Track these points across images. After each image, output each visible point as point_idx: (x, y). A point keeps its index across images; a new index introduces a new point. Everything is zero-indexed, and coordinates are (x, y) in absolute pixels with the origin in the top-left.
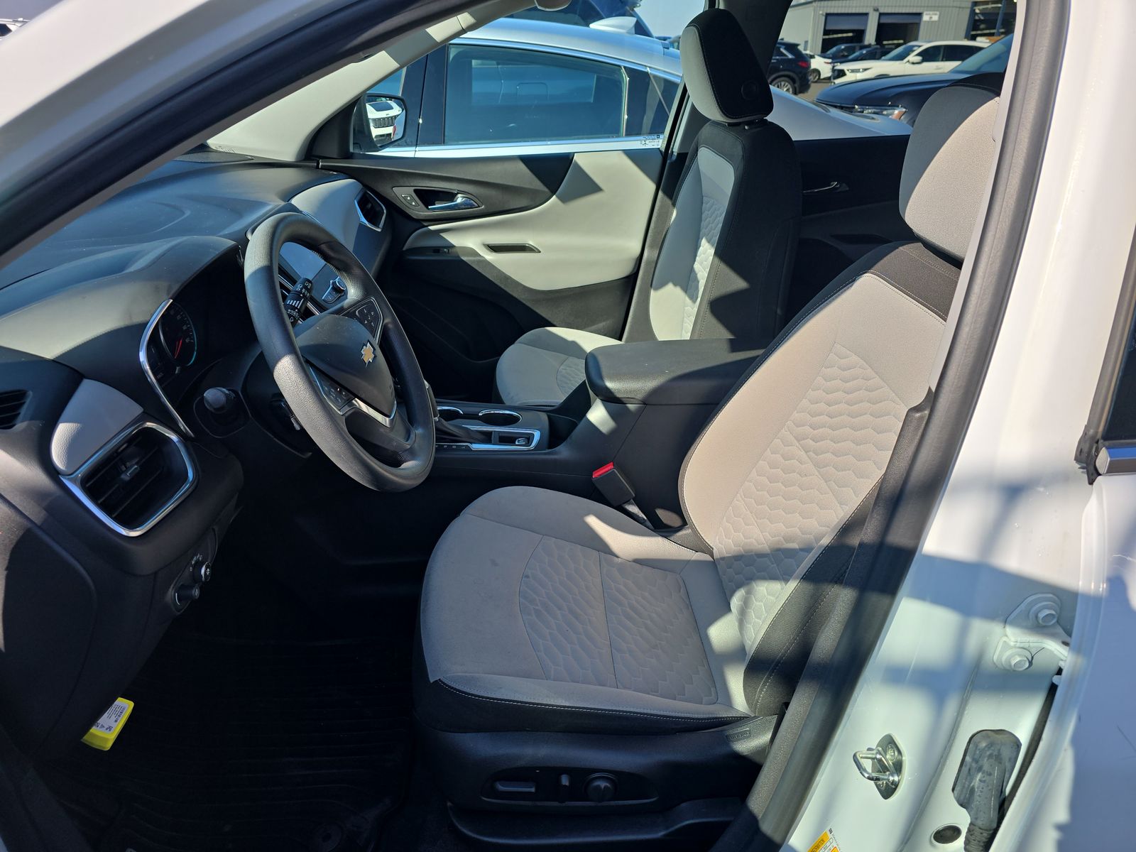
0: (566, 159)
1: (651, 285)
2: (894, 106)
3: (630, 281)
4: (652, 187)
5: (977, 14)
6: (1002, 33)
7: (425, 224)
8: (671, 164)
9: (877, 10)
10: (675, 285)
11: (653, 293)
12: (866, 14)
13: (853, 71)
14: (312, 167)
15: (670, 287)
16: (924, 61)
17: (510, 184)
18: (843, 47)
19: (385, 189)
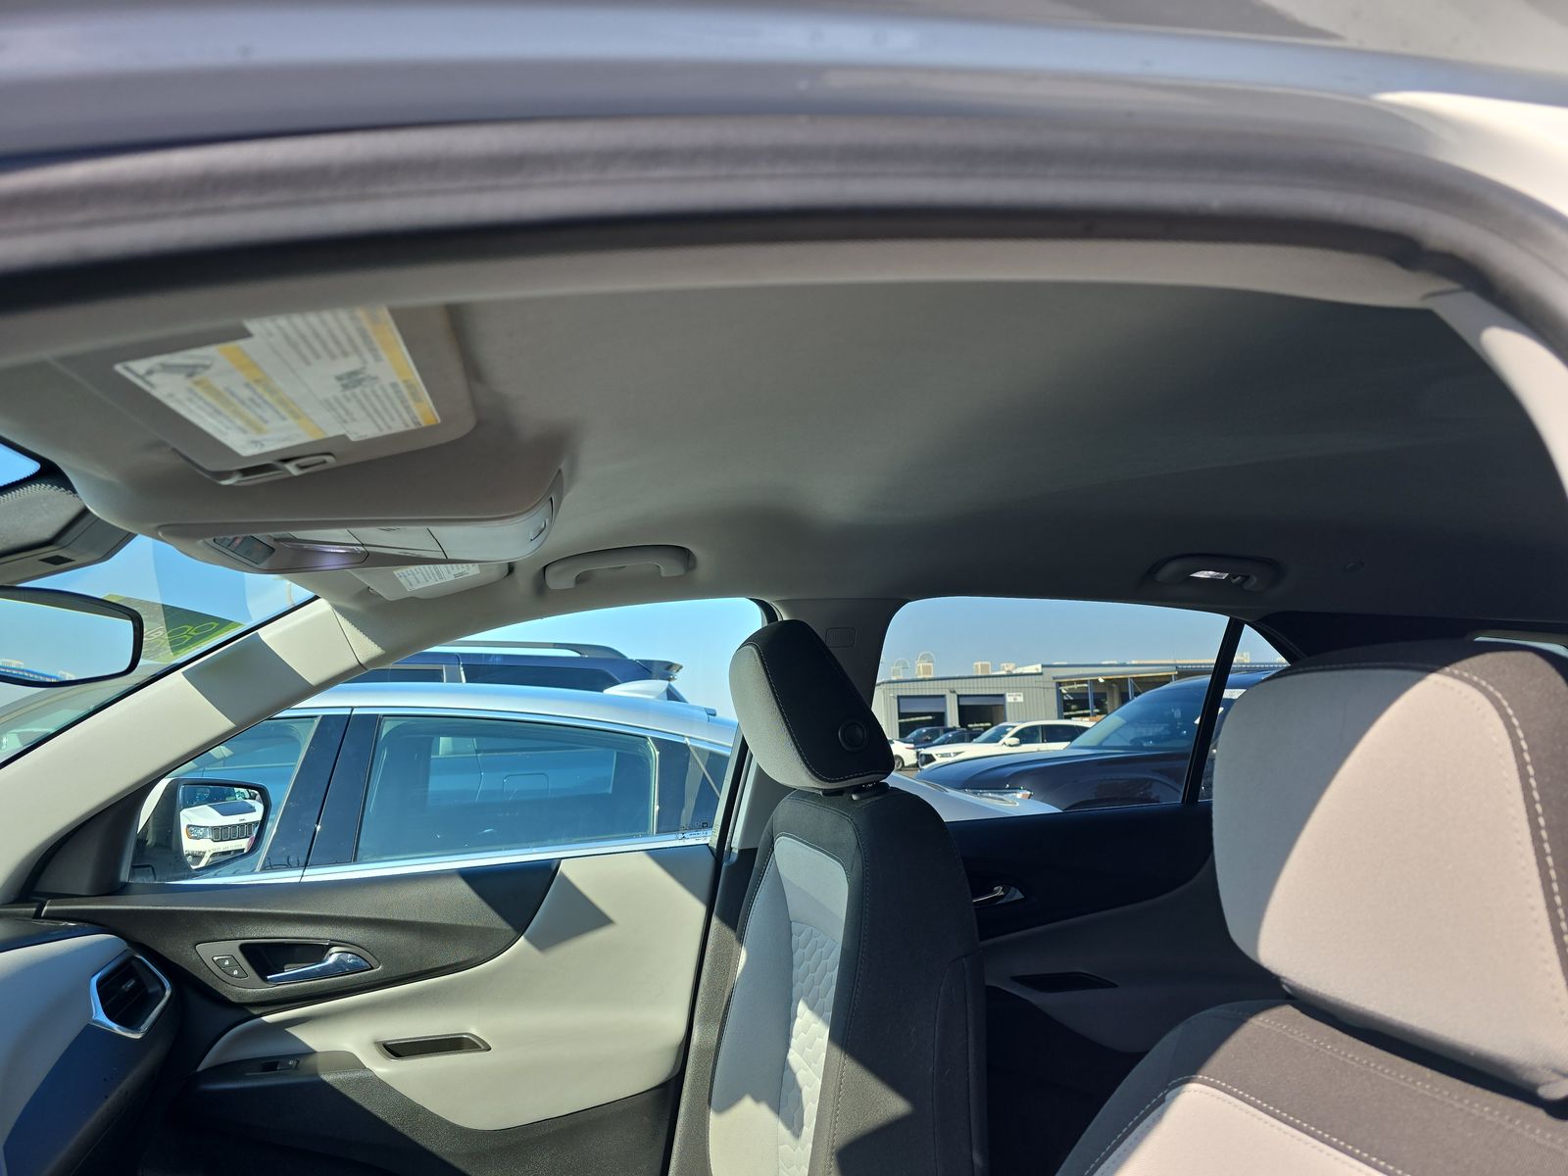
0: (547, 871)
1: (708, 1100)
2: (1015, 788)
3: (669, 1092)
4: (700, 909)
5: (1064, 694)
6: (1098, 714)
7: (255, 1012)
8: (731, 868)
9: (954, 692)
10: (757, 1099)
11: (714, 1120)
12: (943, 696)
13: (943, 756)
14: (26, 915)
15: (747, 1103)
16: (1022, 742)
17: (438, 920)
18: (924, 731)
19: (174, 949)
